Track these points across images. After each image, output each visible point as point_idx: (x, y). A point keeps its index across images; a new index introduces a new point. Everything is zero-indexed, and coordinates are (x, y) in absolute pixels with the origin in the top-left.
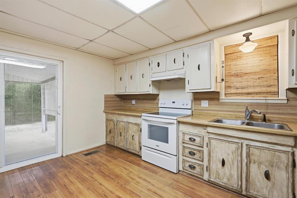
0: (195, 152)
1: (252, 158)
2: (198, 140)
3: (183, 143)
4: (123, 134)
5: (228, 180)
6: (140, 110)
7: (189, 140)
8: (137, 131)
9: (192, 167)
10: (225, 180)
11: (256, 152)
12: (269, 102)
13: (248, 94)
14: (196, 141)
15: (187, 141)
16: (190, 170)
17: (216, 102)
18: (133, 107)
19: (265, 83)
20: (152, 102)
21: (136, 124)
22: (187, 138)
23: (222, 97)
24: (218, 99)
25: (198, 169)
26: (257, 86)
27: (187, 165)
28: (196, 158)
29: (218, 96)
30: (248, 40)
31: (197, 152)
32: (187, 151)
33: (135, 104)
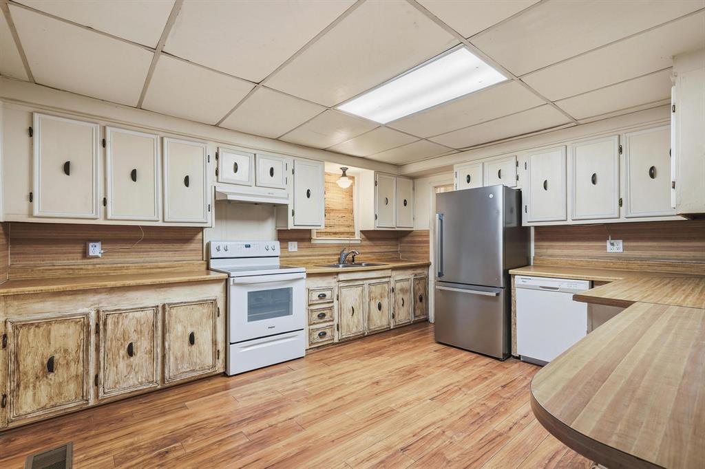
0: (325, 312)
1: (372, 295)
2: (328, 293)
3: (309, 305)
4: (143, 346)
5: (357, 327)
6: (129, 272)
7: (318, 298)
8: (204, 320)
9: (323, 335)
10: (354, 330)
11: (373, 288)
12: (352, 242)
13: (335, 233)
14: (327, 297)
15: (317, 300)
16: (321, 340)
17: (306, 244)
18: (90, 267)
19: (346, 223)
20: (177, 246)
21: (201, 303)
22: (315, 296)
23: (314, 236)
24: (310, 239)
25: (329, 332)
26: (342, 225)
27: (316, 335)
28: (328, 320)
29: (308, 236)
30: (344, 175)
31: (328, 311)
32: (315, 315)
33: (100, 255)
